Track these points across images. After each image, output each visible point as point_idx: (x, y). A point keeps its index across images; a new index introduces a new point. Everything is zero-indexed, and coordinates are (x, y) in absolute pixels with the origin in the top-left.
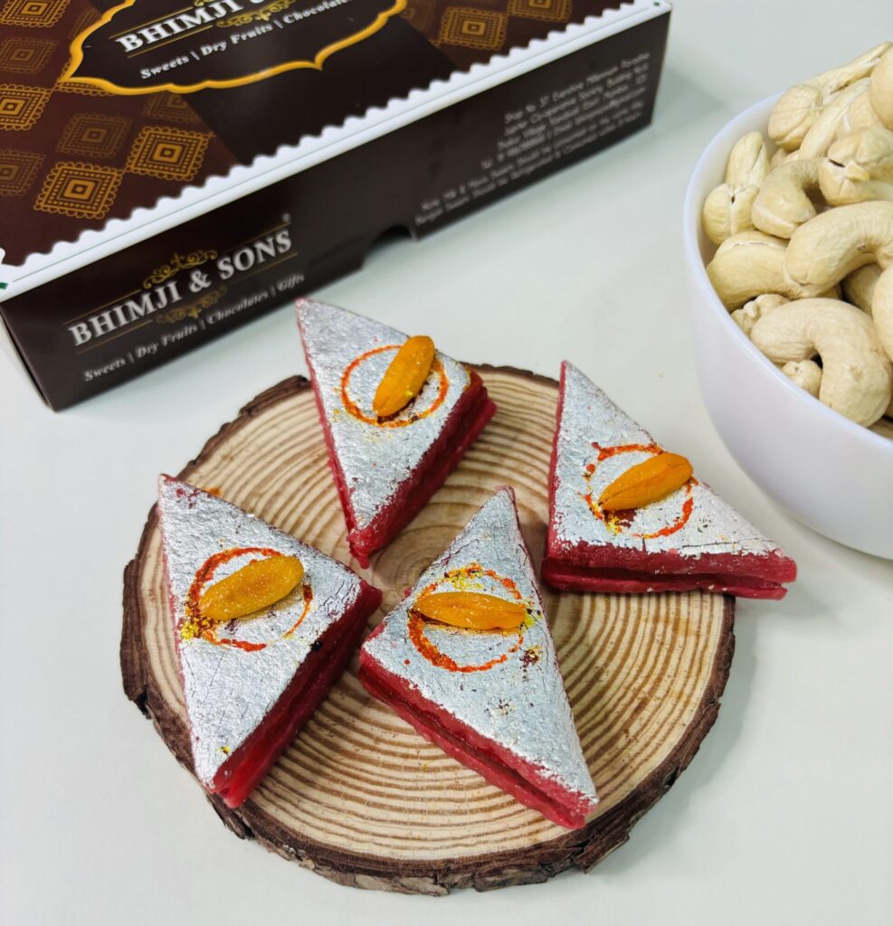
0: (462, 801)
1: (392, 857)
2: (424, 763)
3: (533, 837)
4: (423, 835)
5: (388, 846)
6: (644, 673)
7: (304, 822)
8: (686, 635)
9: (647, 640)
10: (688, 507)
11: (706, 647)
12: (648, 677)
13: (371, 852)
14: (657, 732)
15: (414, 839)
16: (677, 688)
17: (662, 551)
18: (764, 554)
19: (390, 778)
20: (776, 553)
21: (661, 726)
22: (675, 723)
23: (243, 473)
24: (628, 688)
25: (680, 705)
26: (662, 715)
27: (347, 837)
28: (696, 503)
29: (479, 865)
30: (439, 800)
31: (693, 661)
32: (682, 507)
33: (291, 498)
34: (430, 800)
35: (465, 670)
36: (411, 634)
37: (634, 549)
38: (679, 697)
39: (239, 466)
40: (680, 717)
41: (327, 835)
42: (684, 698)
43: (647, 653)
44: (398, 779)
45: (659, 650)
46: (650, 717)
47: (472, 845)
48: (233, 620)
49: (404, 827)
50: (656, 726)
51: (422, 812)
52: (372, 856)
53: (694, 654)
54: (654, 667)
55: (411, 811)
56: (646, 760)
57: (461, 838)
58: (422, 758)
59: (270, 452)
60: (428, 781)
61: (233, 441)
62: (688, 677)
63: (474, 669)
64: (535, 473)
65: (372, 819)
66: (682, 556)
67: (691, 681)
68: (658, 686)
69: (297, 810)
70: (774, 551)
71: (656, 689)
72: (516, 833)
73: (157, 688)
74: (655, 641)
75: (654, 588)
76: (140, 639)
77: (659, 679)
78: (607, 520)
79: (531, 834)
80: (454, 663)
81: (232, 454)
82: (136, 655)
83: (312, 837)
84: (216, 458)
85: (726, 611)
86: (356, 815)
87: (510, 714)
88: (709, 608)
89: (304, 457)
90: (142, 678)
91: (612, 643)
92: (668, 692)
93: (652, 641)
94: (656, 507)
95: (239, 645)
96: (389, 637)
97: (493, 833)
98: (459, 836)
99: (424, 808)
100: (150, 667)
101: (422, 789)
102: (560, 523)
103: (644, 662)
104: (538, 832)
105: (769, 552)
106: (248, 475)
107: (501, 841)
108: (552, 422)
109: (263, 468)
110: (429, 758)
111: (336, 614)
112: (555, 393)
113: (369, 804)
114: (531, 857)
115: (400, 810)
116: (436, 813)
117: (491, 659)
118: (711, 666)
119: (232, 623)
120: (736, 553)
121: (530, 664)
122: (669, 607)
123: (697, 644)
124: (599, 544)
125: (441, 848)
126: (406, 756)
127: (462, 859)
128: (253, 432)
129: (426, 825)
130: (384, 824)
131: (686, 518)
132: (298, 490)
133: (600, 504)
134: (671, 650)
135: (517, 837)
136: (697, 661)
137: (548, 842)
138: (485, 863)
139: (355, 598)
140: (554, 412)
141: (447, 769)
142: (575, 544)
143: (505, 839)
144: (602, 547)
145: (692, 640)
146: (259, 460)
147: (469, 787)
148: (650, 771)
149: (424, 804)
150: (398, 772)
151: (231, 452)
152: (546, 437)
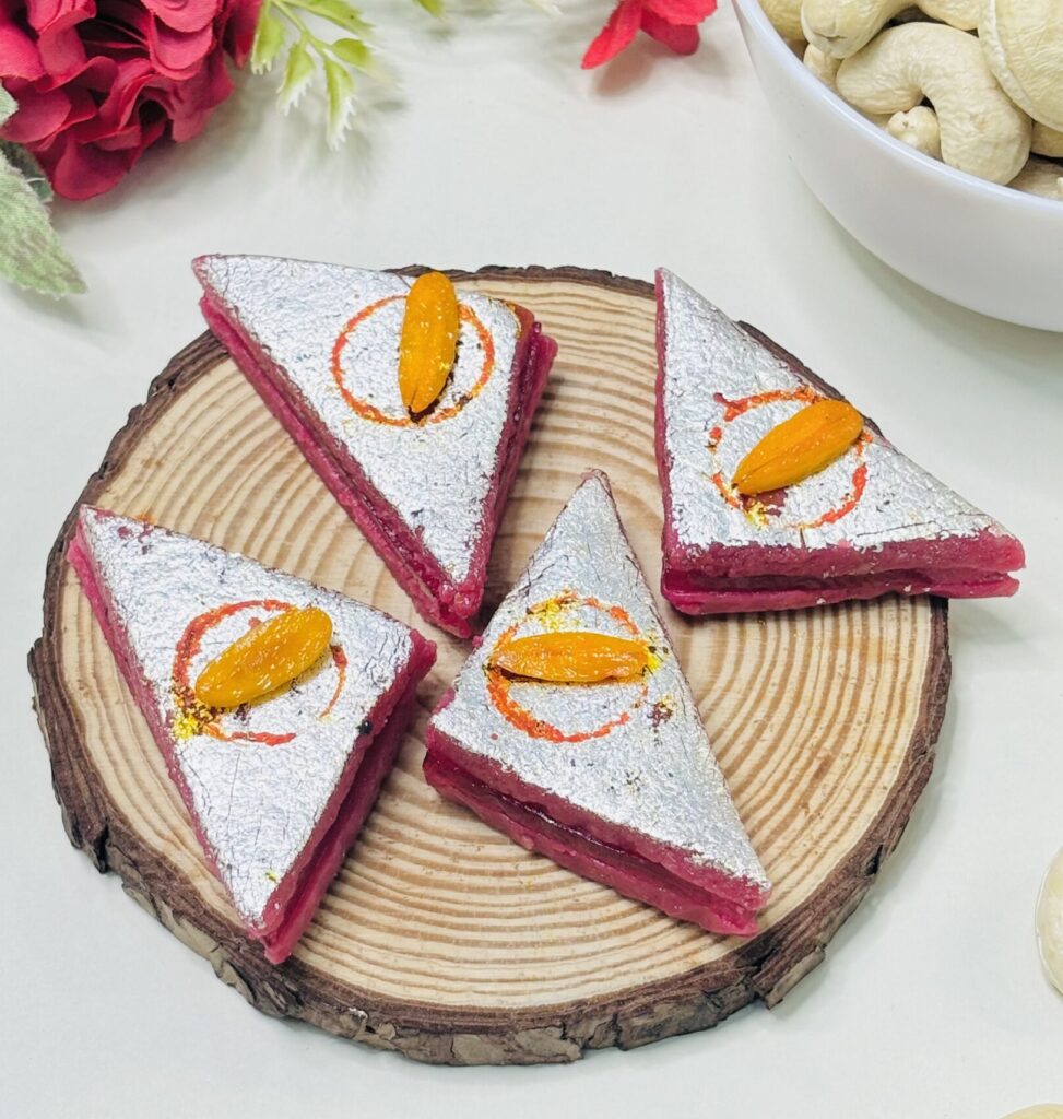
0: (587, 924)
1: (502, 1006)
2: (526, 880)
3: (689, 960)
4: (539, 975)
5: (492, 993)
6: (824, 722)
7: (372, 976)
8: (880, 662)
9: (824, 675)
10: (859, 478)
11: (908, 676)
12: (830, 727)
13: (471, 1004)
14: (848, 802)
15: (528, 980)
16: (872, 737)
17: (828, 545)
18: (973, 534)
19: (483, 905)
20: (990, 530)
21: (853, 795)
22: (873, 787)
23: (183, 486)
24: (802, 746)
25: (878, 762)
26: (853, 778)
27: (435, 988)
28: (870, 471)
29: (621, 1003)
30: (555, 926)
31: (891, 697)
32: (851, 478)
33: (264, 518)
34: (542, 927)
35: (575, 739)
36: (493, 698)
37: (789, 546)
38: (876, 751)
39: (173, 475)
40: (878, 778)
41: (407, 988)
42: (882, 751)
43: (826, 694)
44: (493, 905)
45: (843, 688)
46: (837, 782)
47: (609, 979)
48: (242, 706)
49: (512, 966)
50: (846, 794)
51: (533, 944)
52: (474, 1008)
53: (893, 688)
54: (836, 713)
55: (518, 945)
56: (836, 841)
57: (591, 973)
58: (524, 874)
59: (217, 447)
60: (536, 903)
61: (156, 435)
62: (885, 722)
63: (586, 736)
64: (634, 439)
65: (466, 961)
66: (857, 549)
67: (891, 726)
68: (845, 738)
69: (359, 961)
70: (986, 529)
71: (843, 743)
72: (666, 957)
73: (124, 821)
74: (836, 675)
75: (825, 598)
76: (81, 753)
77: (846, 729)
78: (747, 508)
79: (687, 955)
80: (558, 732)
81: (158, 458)
82: (81, 779)
83: (388, 993)
84: (134, 466)
85: (935, 621)
86: (443, 958)
87: (643, 791)
88: (910, 619)
89: (272, 449)
90: (97, 809)
91: (774, 685)
92: (859, 745)
93: (831, 676)
94: (813, 481)
95: (260, 738)
96: (464, 706)
97: (635, 960)
98: (589, 970)
99: (535, 939)
100: (106, 792)
101: (529, 915)
102: (681, 520)
103: (823, 708)
104: (695, 952)
105: (980, 531)
106: (190, 490)
107: (648, 969)
108: (650, 355)
109: (212, 474)
110: (532, 873)
111: (384, 681)
112: (650, 306)
113: (457, 943)
114: (690, 985)
115: (503, 945)
116: (553, 943)
117: (607, 722)
118: (919, 702)
119: (242, 711)
120: (934, 537)
121: (662, 721)
122: (851, 624)
123: (896, 674)
124: (739, 544)
125: (567, 987)
126: (500, 874)
127: (598, 997)
128: (183, 417)
129: (542, 960)
130: (484, 966)
131: (859, 493)
132: (273, 504)
133: (734, 486)
134: (858, 687)
135: (669, 962)
136: (897, 696)
137: (711, 963)
138: (629, 999)
139: (407, 656)
140: (652, 338)
141: (560, 884)
142: (707, 548)
143: (652, 967)
144: (743, 548)
145: (888, 668)
146: (202, 462)
147: (594, 905)
148: (844, 855)
149: (534, 933)
150: (492, 897)
151: (155, 453)
152: (644, 380)
